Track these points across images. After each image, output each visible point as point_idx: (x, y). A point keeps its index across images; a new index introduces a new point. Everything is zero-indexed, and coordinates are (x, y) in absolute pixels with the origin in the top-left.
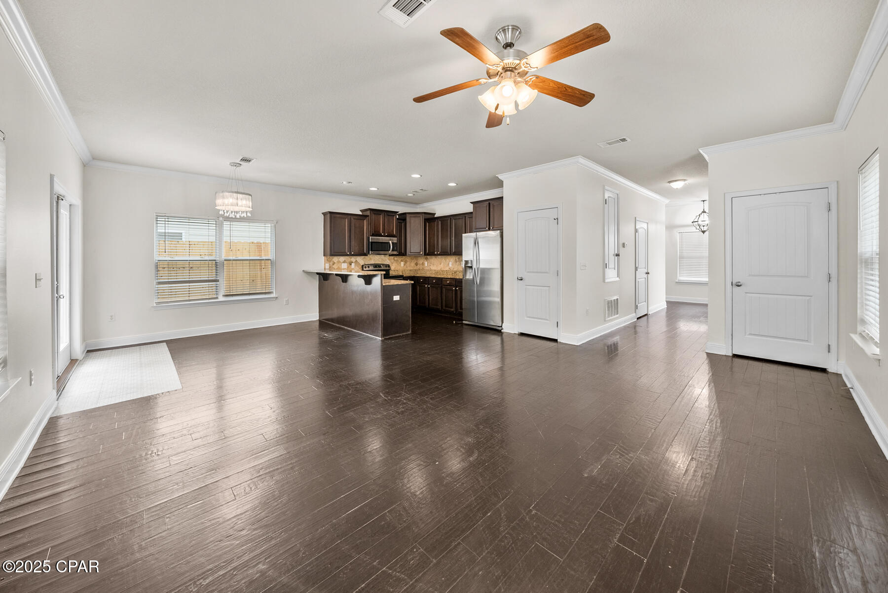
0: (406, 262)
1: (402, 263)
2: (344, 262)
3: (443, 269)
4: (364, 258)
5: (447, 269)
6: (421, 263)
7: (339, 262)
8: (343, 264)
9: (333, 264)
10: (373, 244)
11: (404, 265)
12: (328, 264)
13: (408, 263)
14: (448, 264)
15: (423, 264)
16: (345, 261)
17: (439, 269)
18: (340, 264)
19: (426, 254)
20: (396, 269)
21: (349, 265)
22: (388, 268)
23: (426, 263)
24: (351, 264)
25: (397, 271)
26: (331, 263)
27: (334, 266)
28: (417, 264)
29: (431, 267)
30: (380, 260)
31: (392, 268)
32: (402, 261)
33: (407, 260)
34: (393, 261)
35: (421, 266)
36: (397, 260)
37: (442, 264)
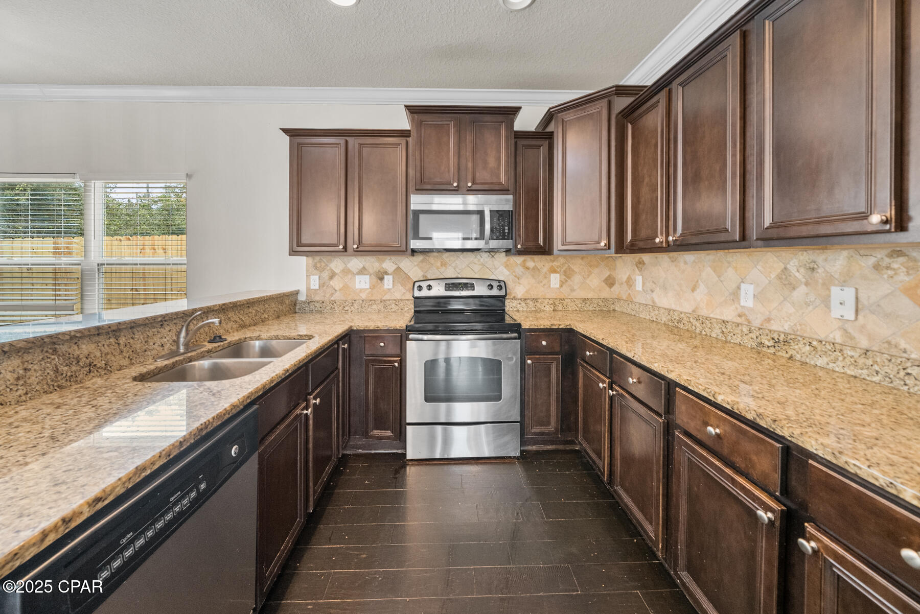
0: (568, 275)
1: (555, 280)
2: (362, 271)
3: (704, 312)
4: (422, 261)
5: (729, 313)
6: (625, 278)
7: (346, 271)
8: (357, 276)
9: (331, 278)
10: (422, 217)
11: (562, 284)
12: (317, 277)
13: (577, 279)
14: (735, 295)
15: (630, 282)
16: (364, 268)
17: (687, 307)
18: (350, 276)
19: (622, 248)
20: (533, 294)
21: (375, 279)
22: (495, 292)
23: (639, 280)
24: (382, 279)
25: (535, 300)
26: (326, 275)
27: (331, 283)
28: (610, 282)
29: (655, 295)
30: (477, 268)
31: (518, 290)
32: (555, 272)
33: (576, 268)
34: (519, 270)
35: (625, 286)
36: (535, 268)
37: (702, 288)
